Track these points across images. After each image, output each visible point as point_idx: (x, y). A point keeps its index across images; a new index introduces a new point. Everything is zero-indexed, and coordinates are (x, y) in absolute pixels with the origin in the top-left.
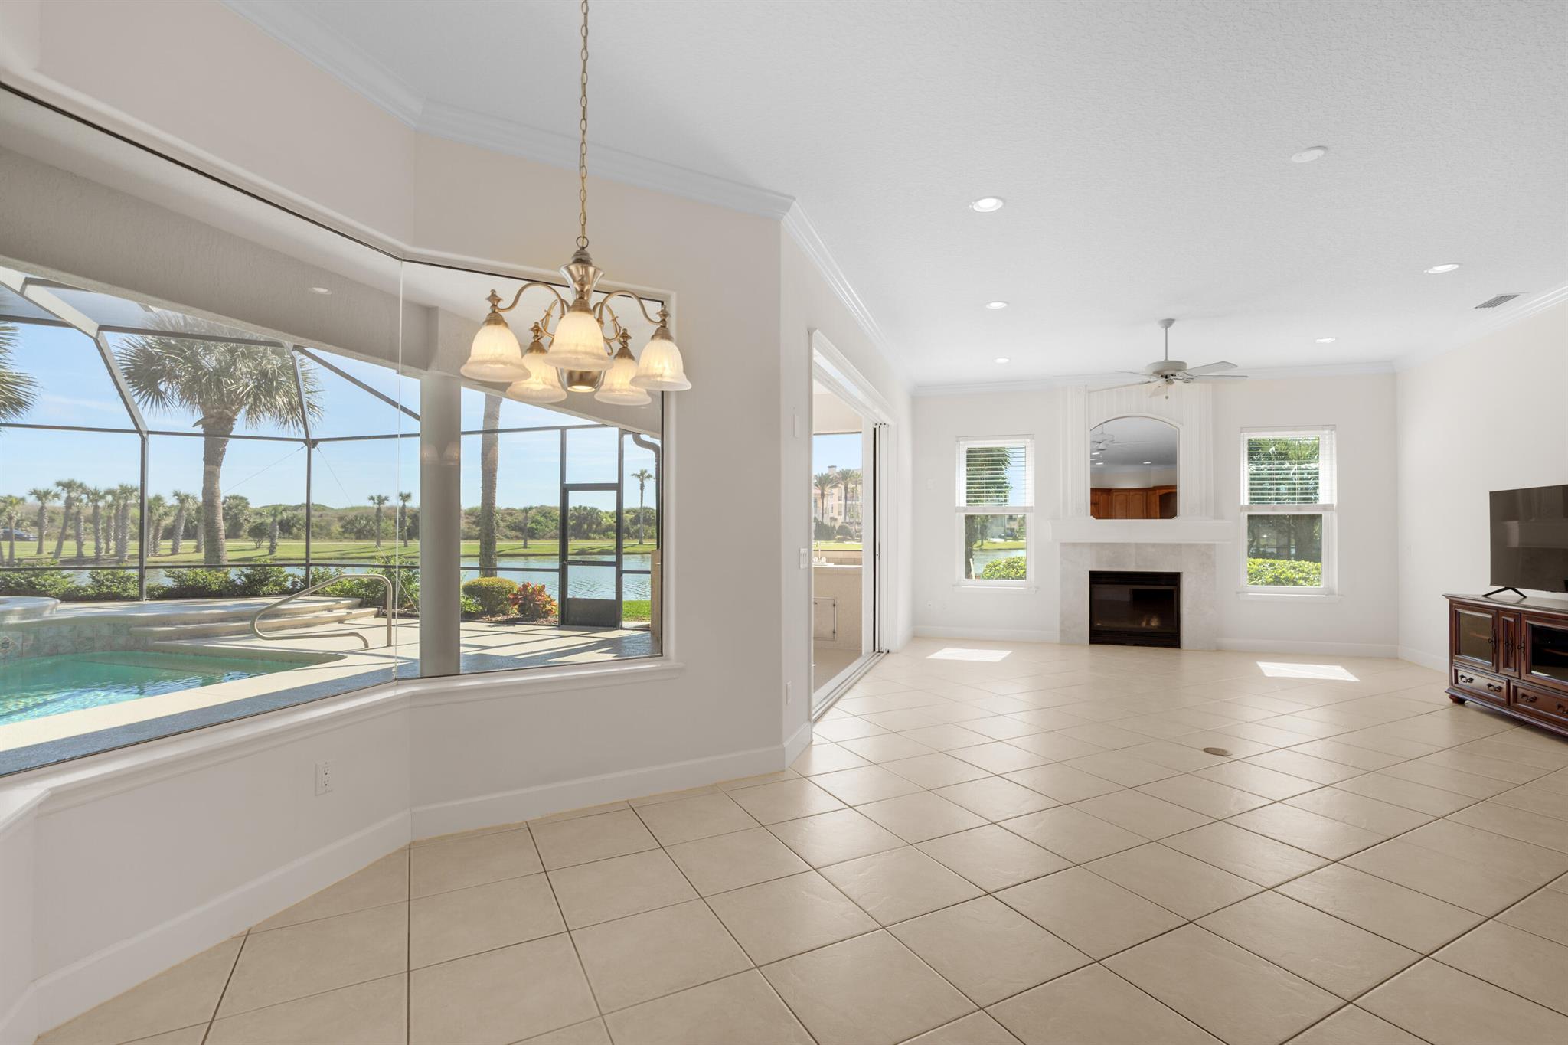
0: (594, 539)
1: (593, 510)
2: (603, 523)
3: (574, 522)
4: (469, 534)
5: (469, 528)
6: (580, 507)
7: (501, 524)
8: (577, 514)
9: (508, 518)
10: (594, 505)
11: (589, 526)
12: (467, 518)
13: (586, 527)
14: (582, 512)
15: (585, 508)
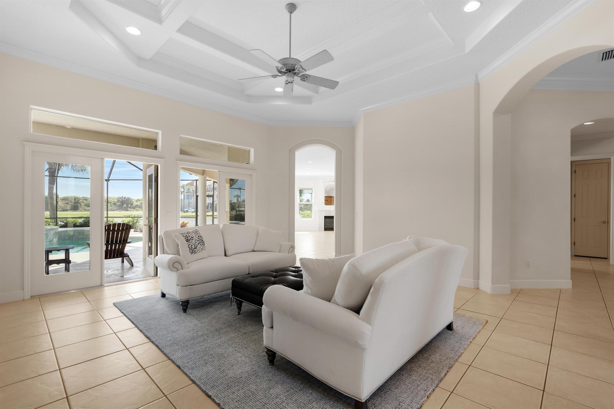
0: (130, 211)
1: (129, 199)
2: (134, 204)
3: (119, 203)
4: (64, 209)
5: (64, 206)
6: (122, 197)
7: (82, 204)
8: (121, 200)
9: (85, 201)
10: (129, 196)
11: (127, 205)
12: (62, 201)
13: (125, 205)
14: (123, 199)
15: (125, 198)
